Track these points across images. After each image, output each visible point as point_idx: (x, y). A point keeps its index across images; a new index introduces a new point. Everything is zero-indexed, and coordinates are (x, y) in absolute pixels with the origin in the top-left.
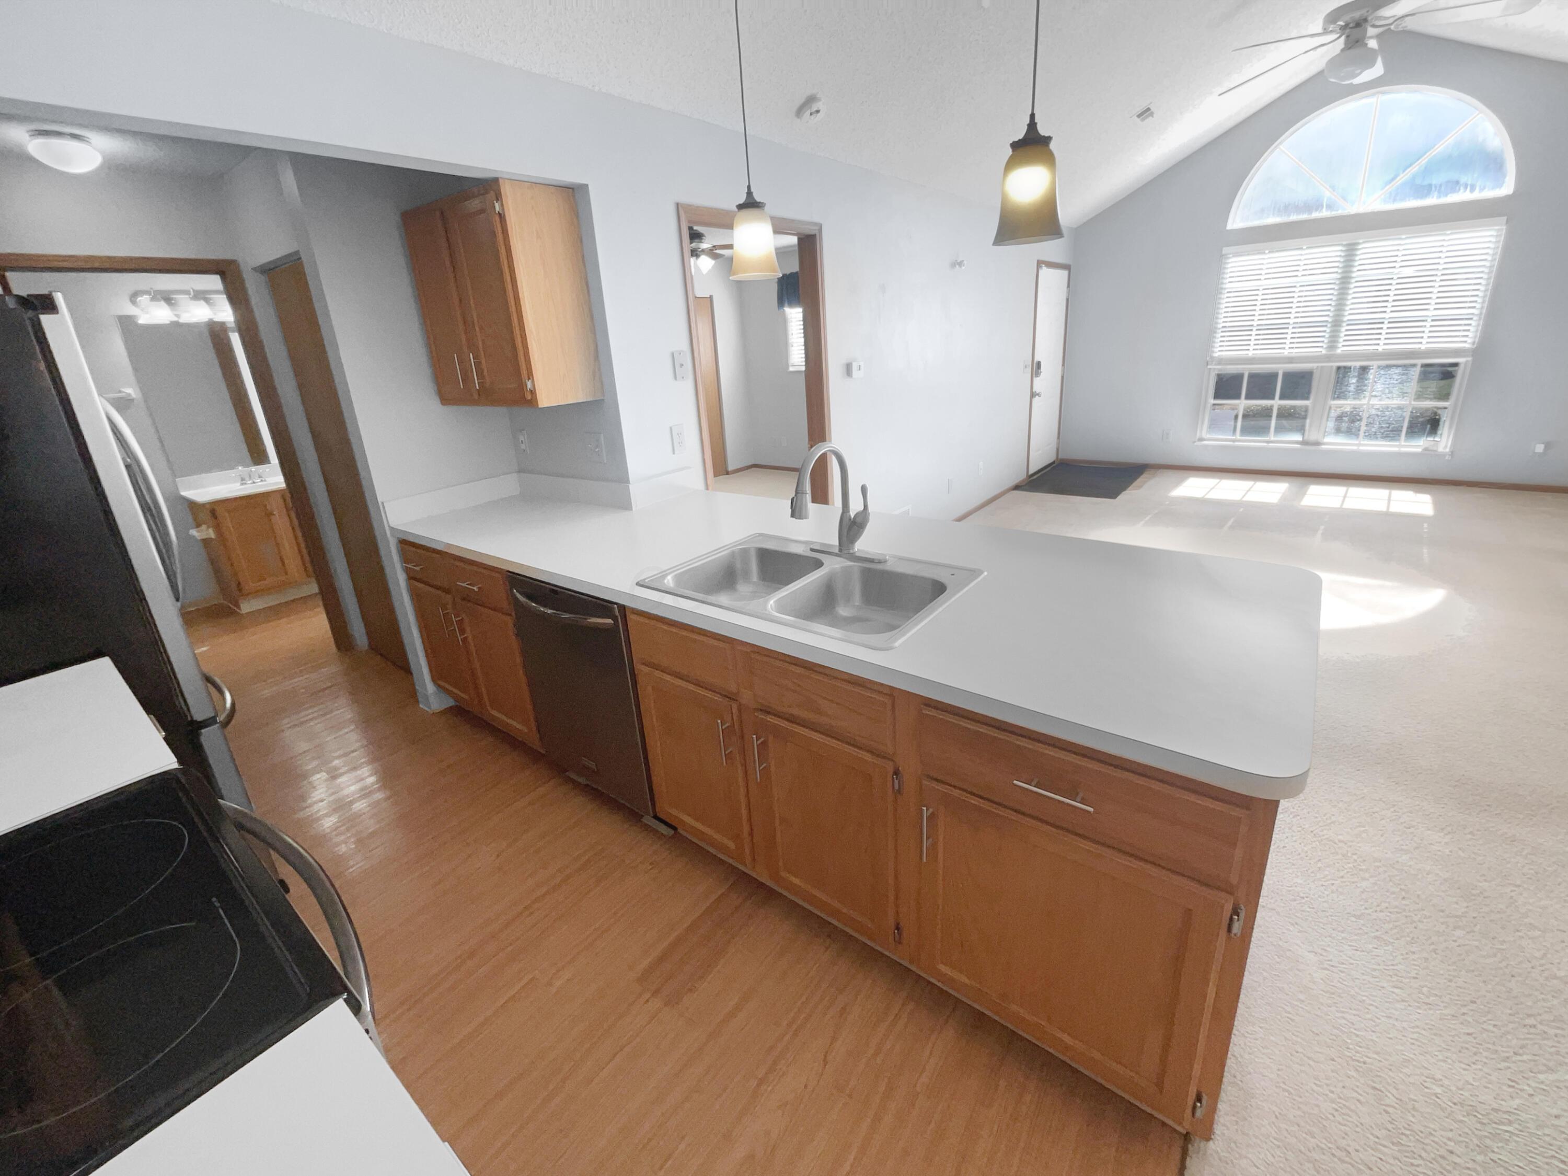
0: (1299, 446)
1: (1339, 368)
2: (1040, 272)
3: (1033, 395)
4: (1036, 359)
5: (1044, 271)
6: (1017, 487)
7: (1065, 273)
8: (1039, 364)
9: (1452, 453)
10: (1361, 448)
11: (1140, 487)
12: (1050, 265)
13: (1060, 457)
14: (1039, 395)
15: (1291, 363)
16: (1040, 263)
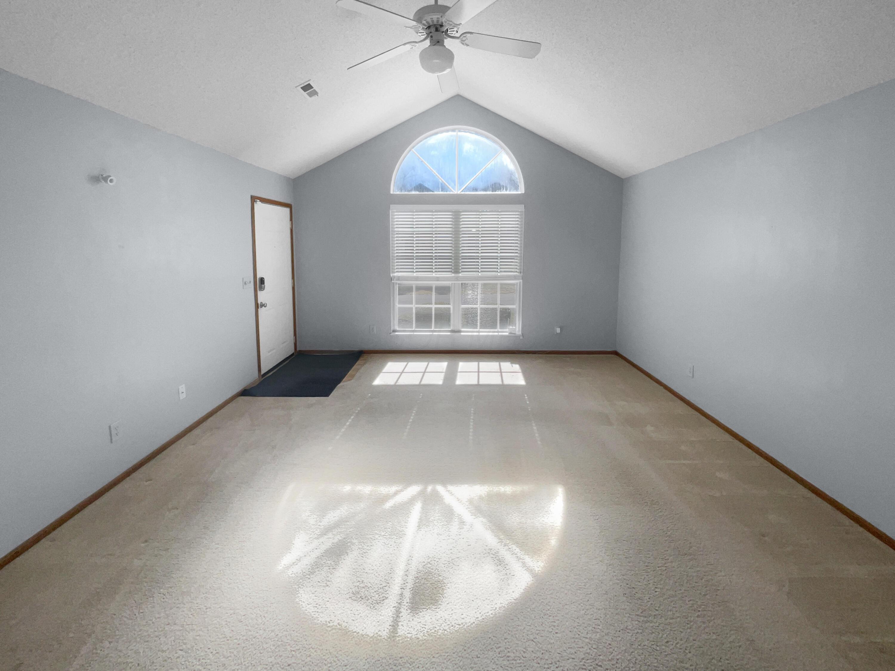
0: (449, 333)
1: (462, 284)
2: (255, 205)
3: (258, 306)
4: (259, 276)
5: (259, 205)
6: (245, 393)
7: (287, 210)
8: (262, 281)
9: (523, 335)
10: (481, 334)
11: (353, 376)
12: (264, 201)
13: (298, 349)
14: (263, 305)
15: (438, 280)
16: (254, 199)
